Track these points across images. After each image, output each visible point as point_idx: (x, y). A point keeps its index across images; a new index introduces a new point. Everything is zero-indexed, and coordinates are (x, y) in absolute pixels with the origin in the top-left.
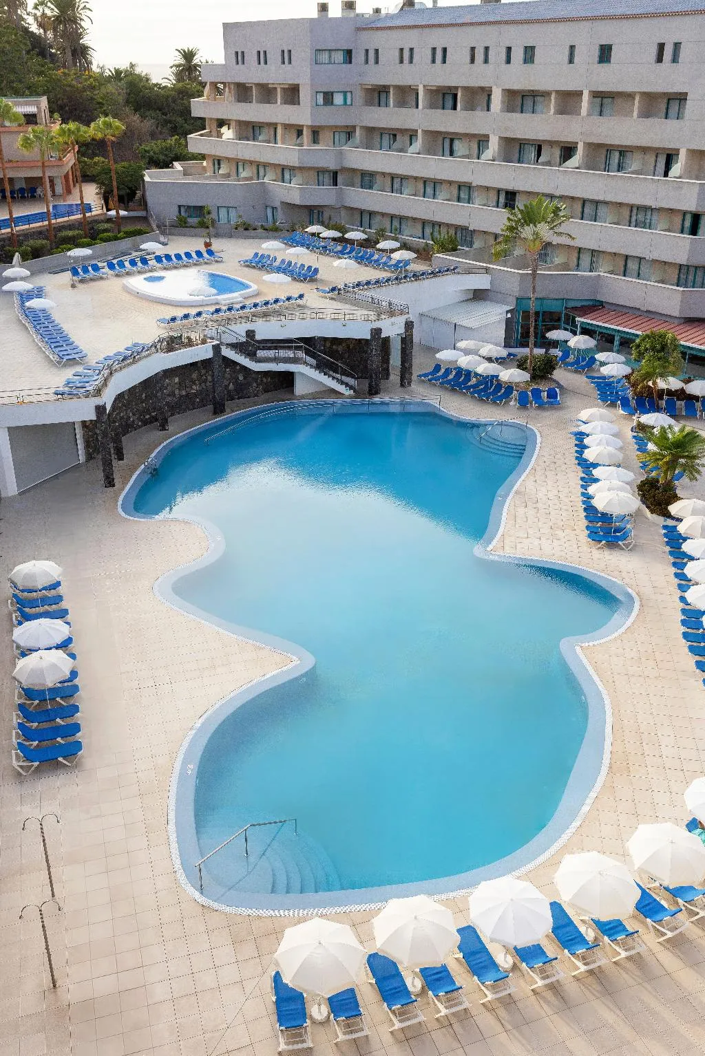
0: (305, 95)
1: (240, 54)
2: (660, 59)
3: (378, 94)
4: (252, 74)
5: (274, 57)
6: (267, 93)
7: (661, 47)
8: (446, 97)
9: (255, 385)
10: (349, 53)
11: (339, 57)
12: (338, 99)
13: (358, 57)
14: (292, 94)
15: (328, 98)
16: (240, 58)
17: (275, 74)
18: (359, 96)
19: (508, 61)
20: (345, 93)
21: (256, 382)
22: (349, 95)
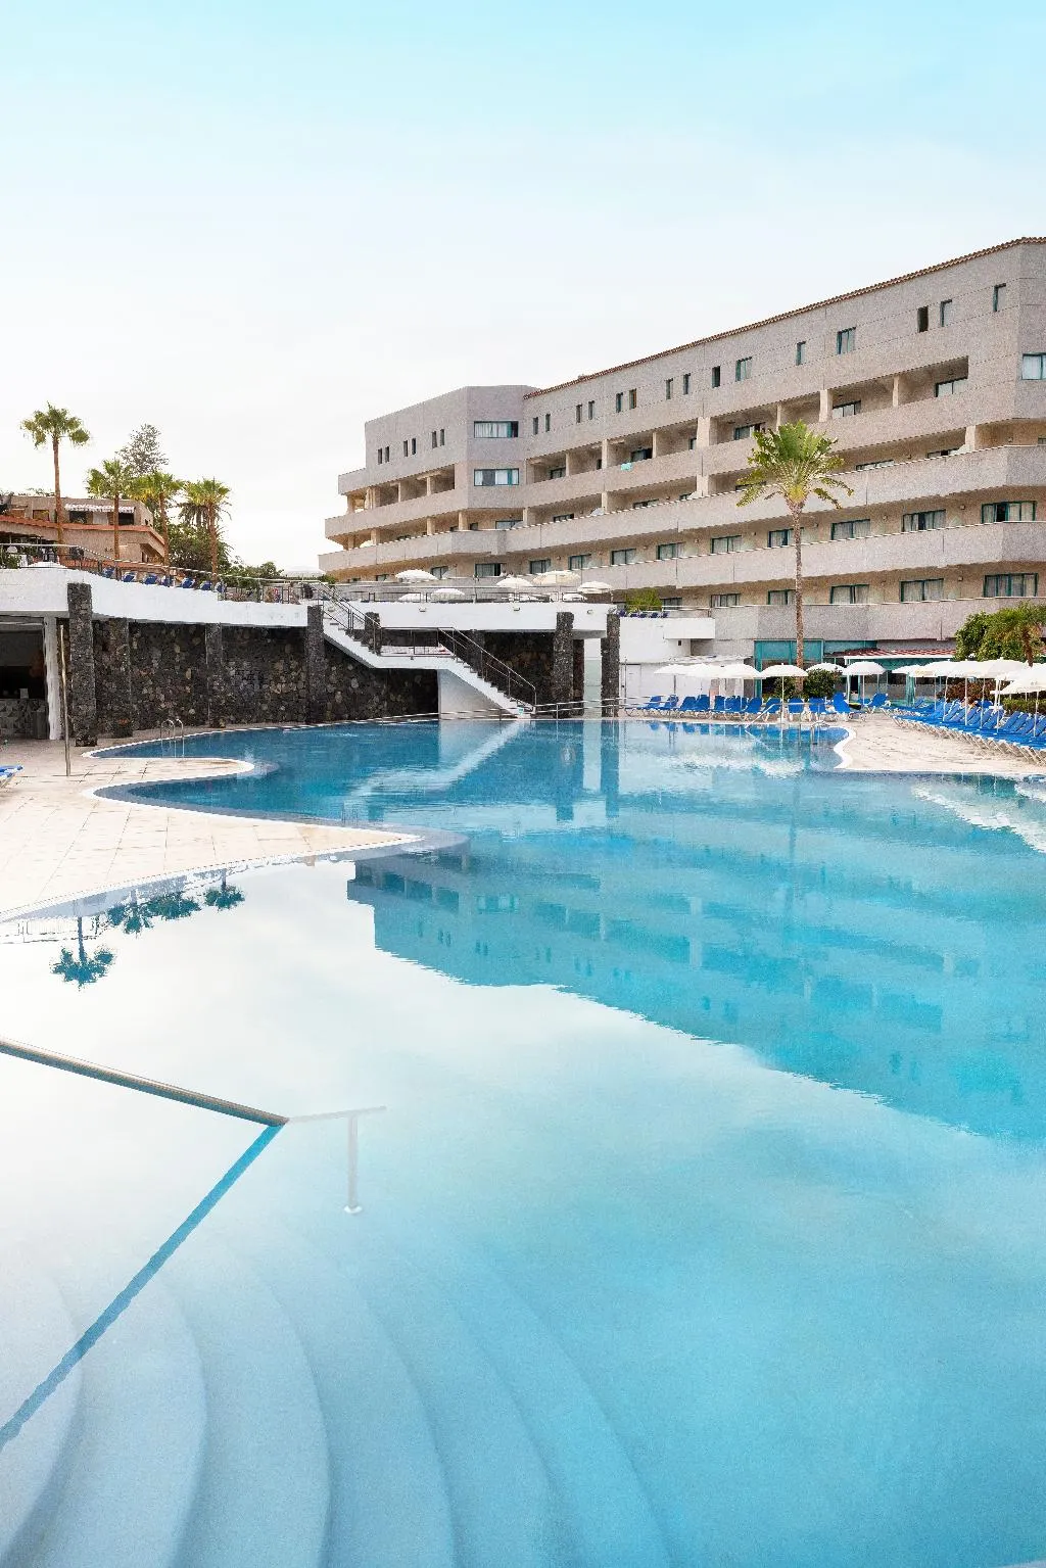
0: (461, 478)
1: (384, 451)
2: (923, 326)
3: (551, 468)
4: (400, 468)
5: (425, 442)
6: (415, 487)
7: (924, 312)
8: (636, 449)
9: (377, 699)
10: (514, 428)
11: (504, 430)
12: (501, 478)
13: (526, 428)
14: (446, 480)
15: (489, 477)
16: (384, 456)
17: (426, 462)
18: (526, 472)
19: (717, 382)
20: (510, 471)
21: (378, 694)
22: (515, 474)
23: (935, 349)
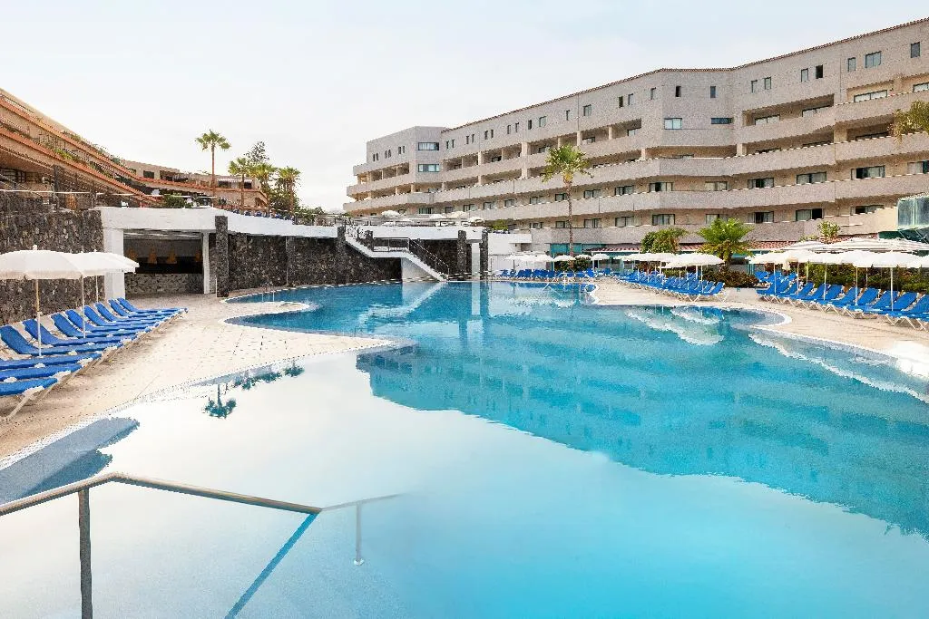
0: (413, 169)
1: (375, 155)
2: (621, 105)
3: (454, 164)
4: (383, 163)
5: (395, 151)
6: (390, 172)
7: (621, 99)
8: (493, 156)
9: (371, 272)
10: (437, 146)
11: (432, 147)
12: (431, 169)
13: (443, 146)
14: (405, 170)
15: (426, 167)
16: (375, 158)
17: (396, 161)
18: (443, 166)
19: (530, 127)
20: (435, 165)
21: (372, 270)
22: (438, 167)
23: (627, 115)
